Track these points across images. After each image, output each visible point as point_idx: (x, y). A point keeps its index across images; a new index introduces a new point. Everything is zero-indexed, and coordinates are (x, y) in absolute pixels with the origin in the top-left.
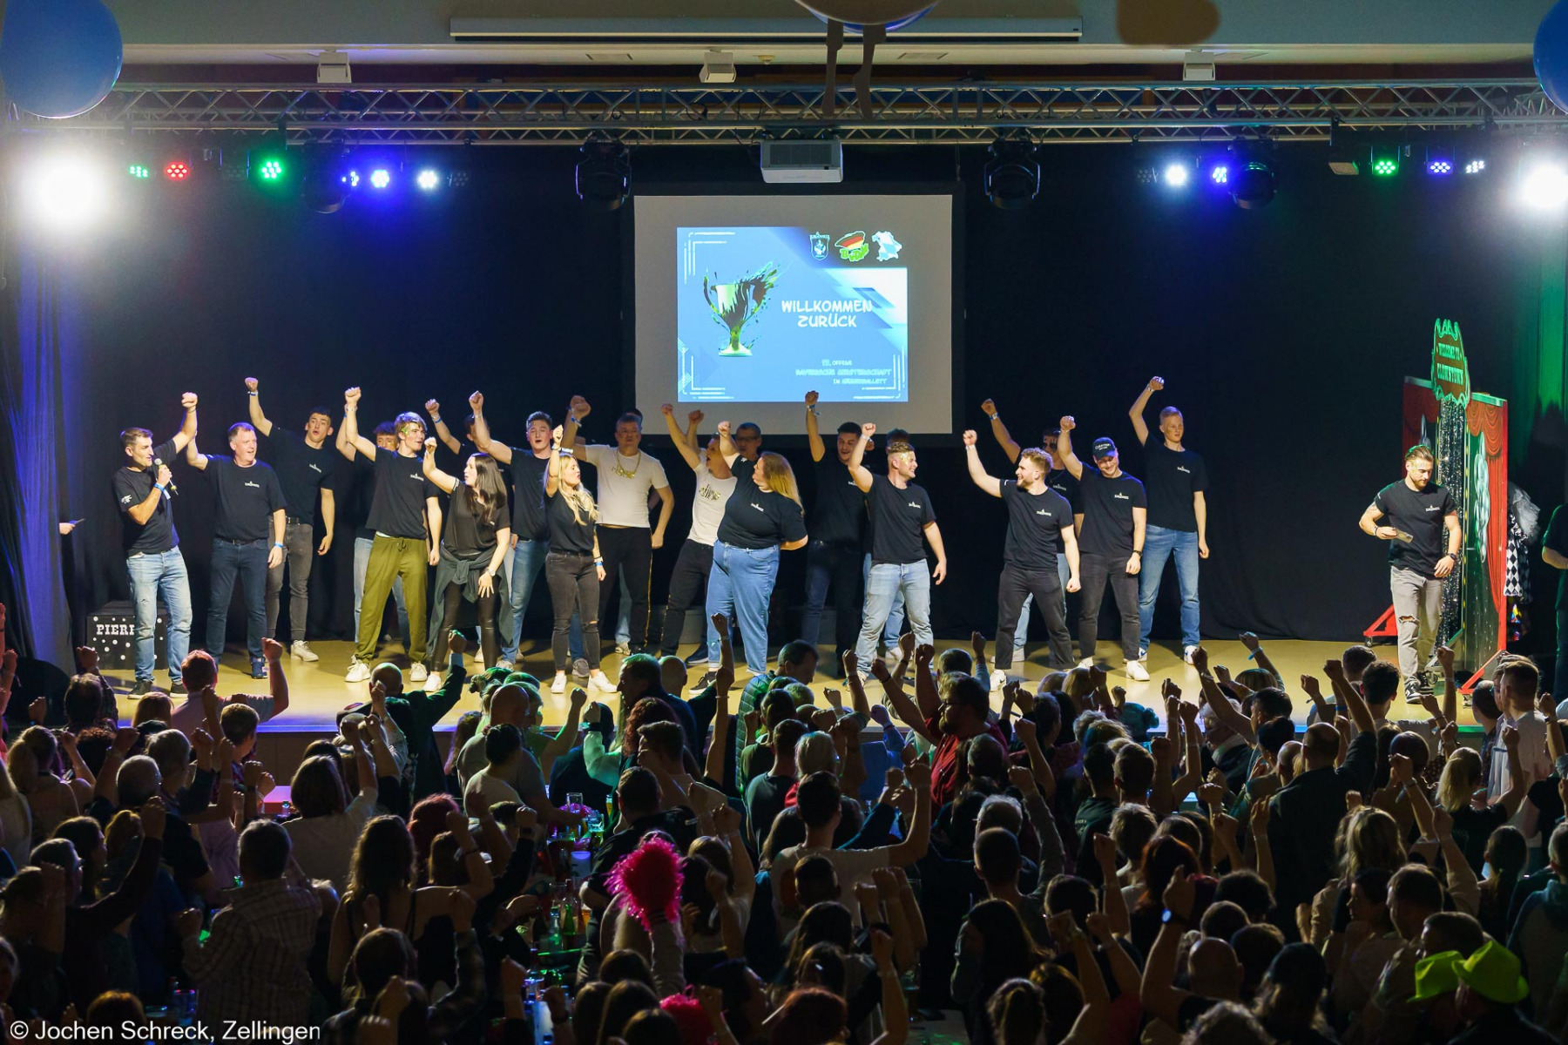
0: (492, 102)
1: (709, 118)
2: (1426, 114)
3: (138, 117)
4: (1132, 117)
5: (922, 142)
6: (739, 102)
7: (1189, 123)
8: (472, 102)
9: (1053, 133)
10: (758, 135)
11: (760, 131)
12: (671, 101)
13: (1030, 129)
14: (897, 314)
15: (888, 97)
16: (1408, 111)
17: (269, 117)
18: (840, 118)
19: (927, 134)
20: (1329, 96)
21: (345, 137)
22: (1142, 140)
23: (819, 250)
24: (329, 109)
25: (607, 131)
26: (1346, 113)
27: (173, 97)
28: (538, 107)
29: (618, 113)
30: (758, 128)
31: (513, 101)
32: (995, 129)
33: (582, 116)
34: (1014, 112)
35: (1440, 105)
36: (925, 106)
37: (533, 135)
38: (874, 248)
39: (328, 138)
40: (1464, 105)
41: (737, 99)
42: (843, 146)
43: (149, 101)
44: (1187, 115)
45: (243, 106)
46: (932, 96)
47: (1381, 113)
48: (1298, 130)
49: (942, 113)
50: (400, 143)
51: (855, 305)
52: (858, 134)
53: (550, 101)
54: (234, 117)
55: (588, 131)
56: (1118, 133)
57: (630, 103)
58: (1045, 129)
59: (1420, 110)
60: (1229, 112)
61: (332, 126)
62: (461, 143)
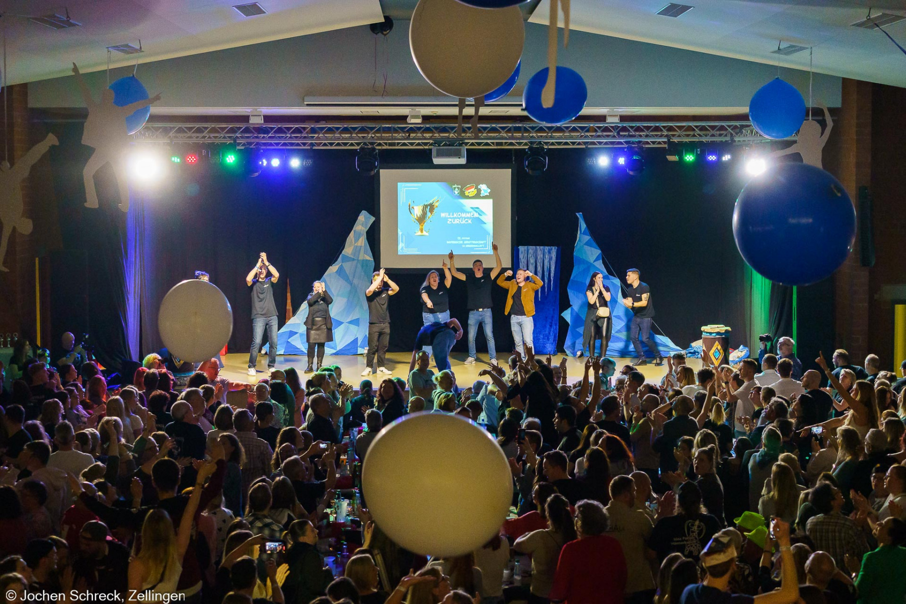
0: (322, 131)
1: (411, 137)
2: (706, 136)
3: (176, 137)
4: (585, 137)
5: (499, 147)
6: (423, 131)
7: (608, 139)
8: (313, 131)
9: (553, 144)
10: (431, 144)
11: (432, 143)
12: (395, 130)
13: (543, 142)
14: (488, 218)
15: (485, 128)
16: (699, 135)
17: (230, 137)
18: (465, 137)
19: (501, 144)
20: (666, 128)
21: (261, 146)
22: (590, 146)
23: (456, 192)
24: (254, 134)
25: (368, 143)
26: (673, 135)
27: (190, 129)
28: (340, 133)
29: (373, 135)
30: (431, 141)
31: (330, 130)
32: (529, 142)
33: (359, 136)
34: (537, 135)
35: (712, 132)
36: (500, 132)
37: (338, 144)
38: (479, 191)
39: (254, 146)
40: (722, 132)
41: (422, 130)
42: (467, 149)
43: (180, 130)
44: (608, 136)
45: (219, 132)
46: (503, 128)
47: (688, 136)
48: (654, 143)
49: (507, 135)
50: (284, 147)
51: (471, 215)
52: (472, 144)
53: (346, 130)
54: (215, 137)
55: (362, 143)
56: (579, 144)
57: (378, 131)
58: (549, 142)
59: (704, 134)
60: (625, 135)
61: (257, 140)
62: (309, 148)
